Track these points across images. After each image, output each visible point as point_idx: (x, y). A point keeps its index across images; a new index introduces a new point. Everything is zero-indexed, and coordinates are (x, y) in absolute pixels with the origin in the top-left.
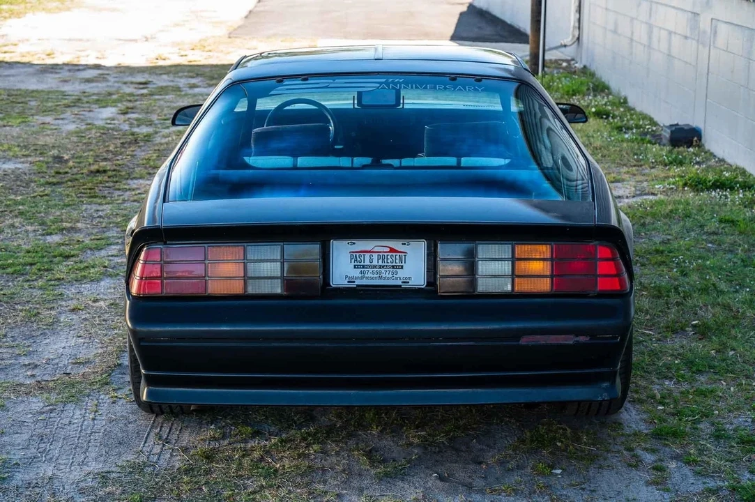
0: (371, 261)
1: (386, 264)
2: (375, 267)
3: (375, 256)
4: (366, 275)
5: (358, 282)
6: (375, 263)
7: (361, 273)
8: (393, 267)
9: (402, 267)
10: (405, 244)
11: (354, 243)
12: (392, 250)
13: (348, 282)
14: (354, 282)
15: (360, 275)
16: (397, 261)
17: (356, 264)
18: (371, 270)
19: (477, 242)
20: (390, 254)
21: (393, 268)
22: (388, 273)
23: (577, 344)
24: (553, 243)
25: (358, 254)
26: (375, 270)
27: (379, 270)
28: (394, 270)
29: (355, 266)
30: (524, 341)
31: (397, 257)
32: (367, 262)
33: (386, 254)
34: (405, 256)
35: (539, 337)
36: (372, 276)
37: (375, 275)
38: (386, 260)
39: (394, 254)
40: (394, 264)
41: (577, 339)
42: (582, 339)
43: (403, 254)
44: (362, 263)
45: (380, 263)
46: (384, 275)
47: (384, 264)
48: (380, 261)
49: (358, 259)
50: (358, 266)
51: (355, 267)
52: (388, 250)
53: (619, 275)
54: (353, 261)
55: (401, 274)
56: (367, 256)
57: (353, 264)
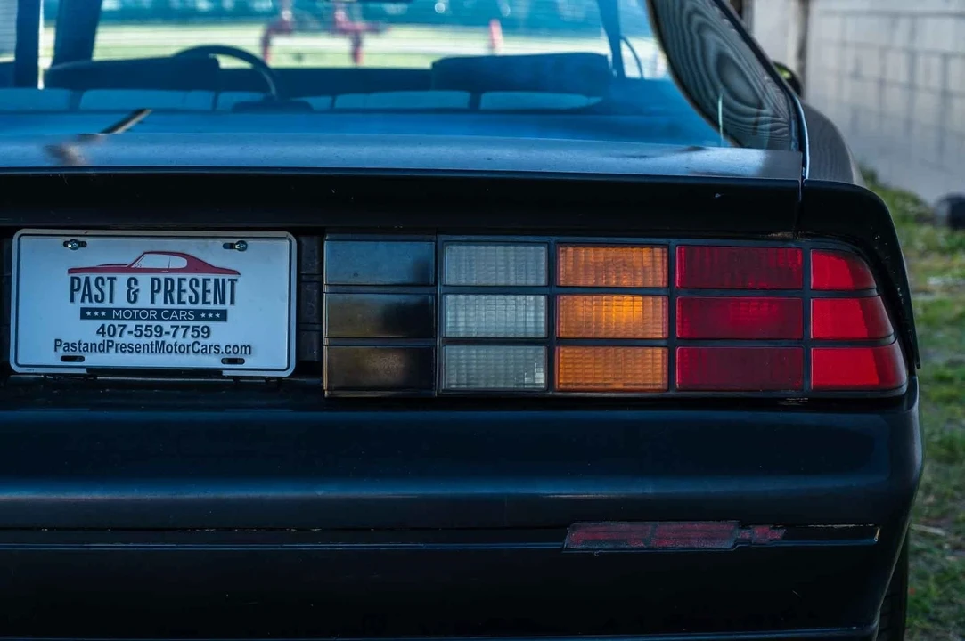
0: (133, 296)
1: (176, 306)
2: (142, 314)
3: (144, 281)
4: (117, 339)
5: (94, 360)
6: (144, 301)
7: (101, 331)
8: (198, 315)
9: (223, 316)
10: (231, 246)
11: (83, 245)
12: (196, 265)
13: (64, 359)
14: (82, 359)
15: (99, 339)
16: (210, 297)
17: (87, 304)
18: (131, 325)
19: (442, 238)
20: (189, 276)
21: (198, 318)
22: (181, 331)
23: (746, 553)
24: (673, 241)
25: (93, 277)
26: (144, 323)
27: (155, 323)
28: (202, 324)
29: (84, 311)
30: (577, 539)
31: (210, 286)
32: (121, 301)
33: (176, 277)
34: (233, 282)
35: (624, 526)
36: (135, 341)
37: (143, 340)
38: (175, 295)
39: (200, 277)
40: (200, 306)
41: (746, 534)
42: (762, 535)
43: (227, 277)
44: (106, 304)
45: (160, 303)
46: (169, 339)
47: (169, 306)
48: (160, 297)
49: (95, 291)
50: (93, 310)
51: (84, 314)
52: (183, 263)
53: (874, 340)
54: (78, 296)
55: (222, 334)
56: (122, 280)
57: (78, 305)
